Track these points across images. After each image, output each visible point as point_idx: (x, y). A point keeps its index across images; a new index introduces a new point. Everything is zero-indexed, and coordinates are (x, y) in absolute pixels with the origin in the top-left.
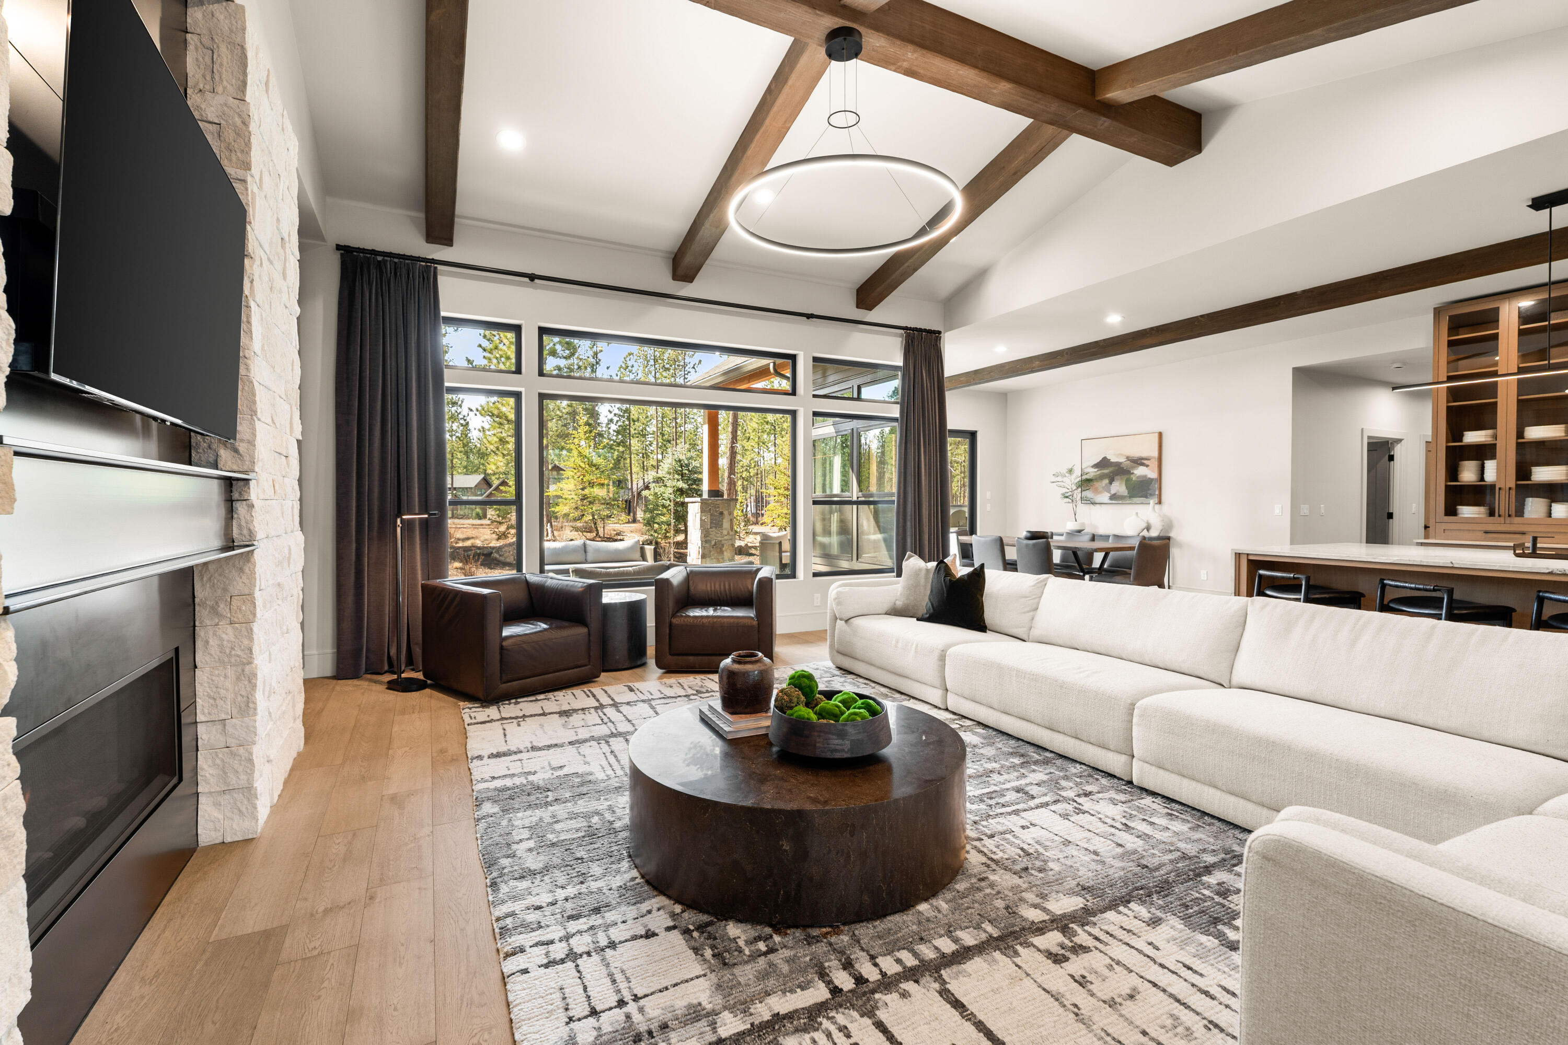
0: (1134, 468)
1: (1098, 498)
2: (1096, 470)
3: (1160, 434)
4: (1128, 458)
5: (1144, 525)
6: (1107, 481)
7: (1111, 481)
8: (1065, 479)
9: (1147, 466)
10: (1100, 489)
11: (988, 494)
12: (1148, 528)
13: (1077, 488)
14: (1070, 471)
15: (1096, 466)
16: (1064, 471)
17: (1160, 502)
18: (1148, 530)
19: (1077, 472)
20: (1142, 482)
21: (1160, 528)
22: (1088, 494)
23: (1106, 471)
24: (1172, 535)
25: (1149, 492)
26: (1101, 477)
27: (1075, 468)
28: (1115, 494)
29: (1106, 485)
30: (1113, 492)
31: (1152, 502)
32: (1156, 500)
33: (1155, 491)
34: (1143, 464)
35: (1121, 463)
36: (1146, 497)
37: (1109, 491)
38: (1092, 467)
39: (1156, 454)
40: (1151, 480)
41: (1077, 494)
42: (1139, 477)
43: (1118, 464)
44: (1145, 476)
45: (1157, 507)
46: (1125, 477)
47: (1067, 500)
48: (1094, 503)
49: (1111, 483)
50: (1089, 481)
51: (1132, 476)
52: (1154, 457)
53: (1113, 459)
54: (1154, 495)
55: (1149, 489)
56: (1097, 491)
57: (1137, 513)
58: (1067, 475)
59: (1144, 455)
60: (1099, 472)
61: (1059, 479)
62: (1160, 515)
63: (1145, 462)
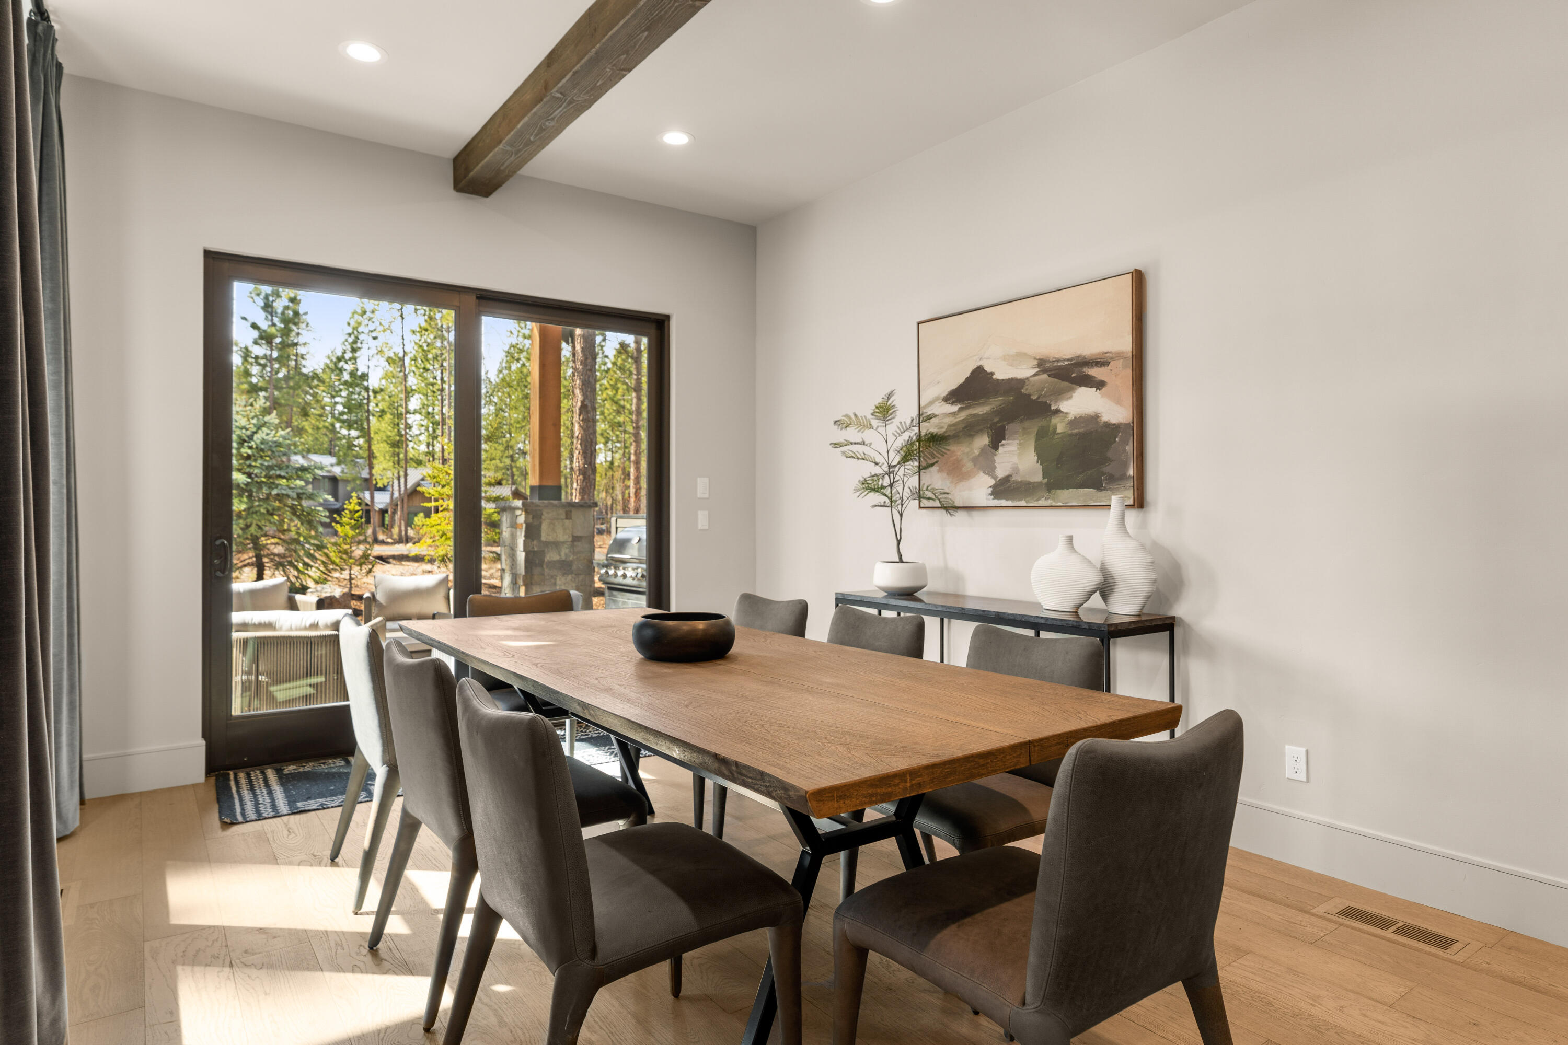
0: (1060, 394)
1: (960, 495)
2: (955, 408)
3: (1139, 279)
4: (1043, 365)
5: (1092, 579)
6: (983, 440)
7: (997, 440)
8: (868, 435)
9: (1099, 385)
10: (969, 465)
11: (702, 487)
12: (1105, 588)
13: (905, 459)
14: (885, 411)
15: (955, 396)
16: (866, 410)
17: (1140, 503)
18: (1105, 596)
19: (906, 412)
20: (1083, 436)
21: (1143, 589)
22: (936, 479)
23: (981, 410)
24: (1180, 610)
25: (1107, 469)
26: (968, 430)
27: (896, 400)
28: (1007, 479)
29: (983, 450)
30: (1001, 473)
31: (1115, 500)
32: (1129, 496)
33: (1125, 466)
34: (1087, 381)
35: (1021, 382)
36: (1098, 487)
37: (990, 470)
38: (946, 399)
39: (1125, 344)
40: (1114, 429)
41: (907, 478)
42: (1075, 422)
43: (1015, 386)
44: (1095, 418)
45: (1132, 517)
46: (1034, 426)
47: (879, 498)
48: (949, 508)
49: (995, 445)
50: (935, 440)
51: (1055, 420)
52: (1119, 355)
53: (1002, 372)
54: (1123, 477)
55: (1106, 460)
56: (957, 472)
57: (1070, 539)
58: (875, 423)
59: (1089, 349)
60: (963, 415)
61: (852, 434)
62: (1143, 547)
63: (1095, 372)
